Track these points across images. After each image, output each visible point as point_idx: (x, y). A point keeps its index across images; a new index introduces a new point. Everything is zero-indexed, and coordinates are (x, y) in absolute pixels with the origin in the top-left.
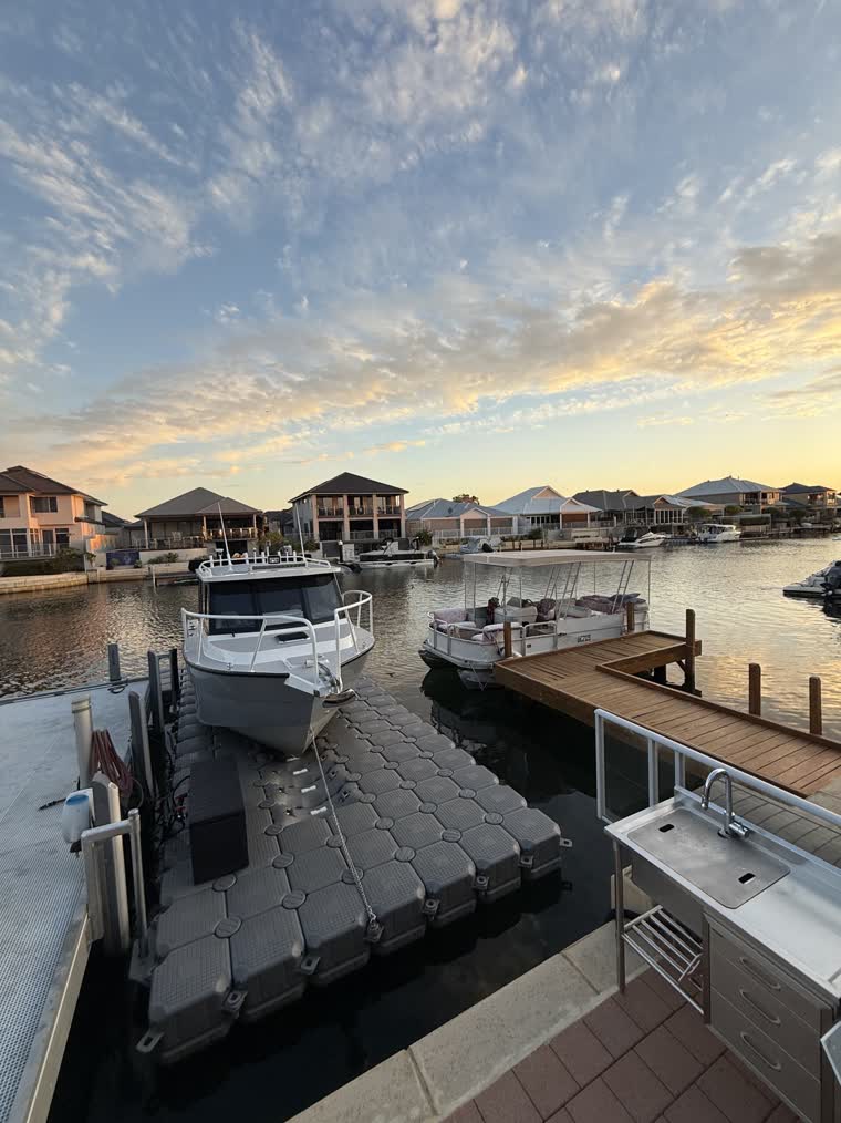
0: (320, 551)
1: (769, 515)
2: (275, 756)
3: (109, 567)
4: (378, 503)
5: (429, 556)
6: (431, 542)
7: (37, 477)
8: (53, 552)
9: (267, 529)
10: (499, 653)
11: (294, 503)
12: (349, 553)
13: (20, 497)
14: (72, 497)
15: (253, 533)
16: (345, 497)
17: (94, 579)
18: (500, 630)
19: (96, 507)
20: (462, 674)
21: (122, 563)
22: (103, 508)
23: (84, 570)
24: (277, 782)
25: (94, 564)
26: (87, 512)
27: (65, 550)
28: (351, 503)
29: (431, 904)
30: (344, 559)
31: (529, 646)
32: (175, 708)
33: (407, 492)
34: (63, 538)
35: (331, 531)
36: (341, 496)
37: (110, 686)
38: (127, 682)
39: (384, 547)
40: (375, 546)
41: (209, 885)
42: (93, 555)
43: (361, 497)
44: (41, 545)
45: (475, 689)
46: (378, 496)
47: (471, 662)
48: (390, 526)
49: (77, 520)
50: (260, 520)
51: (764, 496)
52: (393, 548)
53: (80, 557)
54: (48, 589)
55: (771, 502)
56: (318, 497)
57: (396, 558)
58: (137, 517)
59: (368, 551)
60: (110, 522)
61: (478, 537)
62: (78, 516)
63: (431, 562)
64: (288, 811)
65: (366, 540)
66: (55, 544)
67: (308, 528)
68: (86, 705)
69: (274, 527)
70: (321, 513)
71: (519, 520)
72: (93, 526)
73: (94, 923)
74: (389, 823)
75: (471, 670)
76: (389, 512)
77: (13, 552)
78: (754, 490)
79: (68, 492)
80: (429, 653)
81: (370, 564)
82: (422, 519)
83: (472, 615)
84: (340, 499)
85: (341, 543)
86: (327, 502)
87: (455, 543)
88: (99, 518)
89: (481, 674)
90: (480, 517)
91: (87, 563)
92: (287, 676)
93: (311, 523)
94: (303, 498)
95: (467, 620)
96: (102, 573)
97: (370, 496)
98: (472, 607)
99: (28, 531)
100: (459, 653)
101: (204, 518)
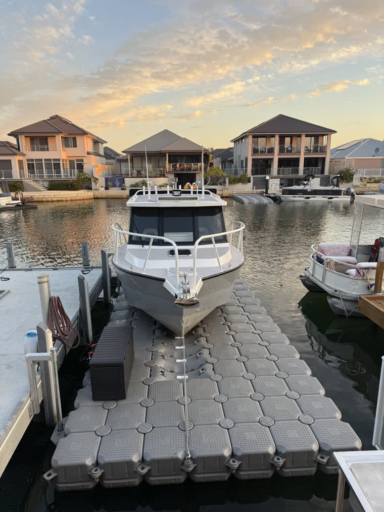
0: (251, 185)
2: (168, 334)
3: (107, 188)
4: (306, 142)
5: (347, 193)
6: (352, 179)
7: (66, 122)
8: (74, 175)
9: (212, 164)
10: (368, 288)
11: (234, 142)
12: (275, 187)
13: (57, 136)
14: (85, 137)
15: (201, 168)
16: (277, 138)
17: (98, 196)
18: (373, 268)
19: (100, 144)
20: (330, 301)
21: (114, 186)
22: (105, 145)
23: (91, 189)
24: (162, 350)
25: (98, 185)
26: (94, 148)
27: (81, 174)
28: (282, 141)
29: (234, 462)
30: (269, 192)
32: (119, 289)
33: (335, 132)
34: (80, 167)
35: (262, 167)
36: (273, 136)
37: (83, 269)
38: (93, 268)
39: (305, 182)
40: (298, 181)
41: (101, 403)
42: (97, 179)
43: (291, 137)
44: (69, 170)
45: (341, 315)
46: (307, 136)
47: (340, 292)
48: (315, 164)
49: (88, 153)
50: (206, 156)
52: (315, 184)
53: (90, 180)
54: (72, 200)
56: (254, 137)
57: (315, 192)
58: (123, 152)
59: (292, 185)
60: (109, 154)
62: (89, 151)
63: (348, 199)
64: (162, 372)
65: (291, 176)
66: (76, 170)
67: (244, 164)
68: (45, 279)
69: (217, 162)
70: (255, 151)
72: (98, 158)
73: (34, 405)
74: (224, 399)
75: (339, 298)
76: (315, 151)
77: (45, 175)
79: (84, 133)
80: (308, 278)
81: (291, 197)
82: (346, 158)
83: (355, 251)
84: (273, 139)
85: (268, 178)
86: (262, 142)
87: (376, 182)
88: (102, 153)
89: (348, 303)
91: (93, 184)
92: (163, 280)
93: (246, 159)
94: (242, 138)
95: (350, 254)
96: (102, 192)
97: (300, 136)
98: (355, 244)
99: (61, 160)
100: (332, 282)
101: (167, 154)
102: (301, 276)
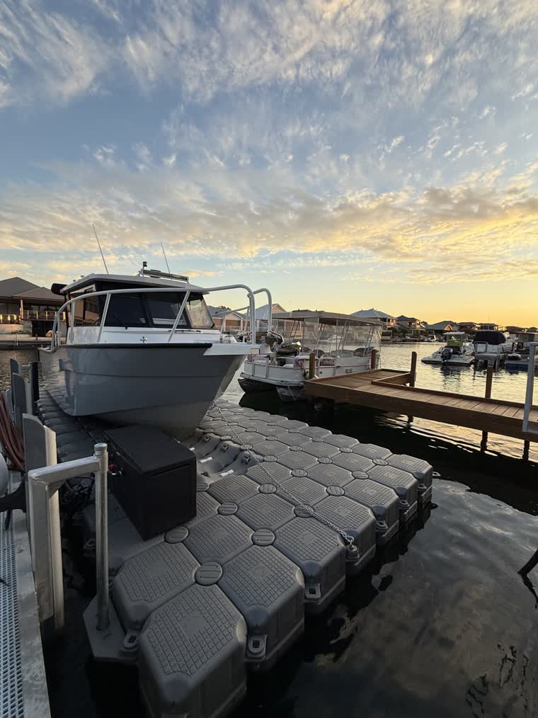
1: (391, 331)
10: (304, 376)
18: (306, 360)
29: (381, 524)
31: (321, 373)
41: (160, 539)
47: (286, 382)
51: (389, 321)
55: (392, 324)
61: (237, 330)
71: (260, 324)
75: (287, 387)
78: (385, 317)
80: (248, 380)
89: (293, 389)
90: (236, 319)
101: (22, 301)
102: (239, 380)
